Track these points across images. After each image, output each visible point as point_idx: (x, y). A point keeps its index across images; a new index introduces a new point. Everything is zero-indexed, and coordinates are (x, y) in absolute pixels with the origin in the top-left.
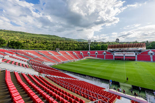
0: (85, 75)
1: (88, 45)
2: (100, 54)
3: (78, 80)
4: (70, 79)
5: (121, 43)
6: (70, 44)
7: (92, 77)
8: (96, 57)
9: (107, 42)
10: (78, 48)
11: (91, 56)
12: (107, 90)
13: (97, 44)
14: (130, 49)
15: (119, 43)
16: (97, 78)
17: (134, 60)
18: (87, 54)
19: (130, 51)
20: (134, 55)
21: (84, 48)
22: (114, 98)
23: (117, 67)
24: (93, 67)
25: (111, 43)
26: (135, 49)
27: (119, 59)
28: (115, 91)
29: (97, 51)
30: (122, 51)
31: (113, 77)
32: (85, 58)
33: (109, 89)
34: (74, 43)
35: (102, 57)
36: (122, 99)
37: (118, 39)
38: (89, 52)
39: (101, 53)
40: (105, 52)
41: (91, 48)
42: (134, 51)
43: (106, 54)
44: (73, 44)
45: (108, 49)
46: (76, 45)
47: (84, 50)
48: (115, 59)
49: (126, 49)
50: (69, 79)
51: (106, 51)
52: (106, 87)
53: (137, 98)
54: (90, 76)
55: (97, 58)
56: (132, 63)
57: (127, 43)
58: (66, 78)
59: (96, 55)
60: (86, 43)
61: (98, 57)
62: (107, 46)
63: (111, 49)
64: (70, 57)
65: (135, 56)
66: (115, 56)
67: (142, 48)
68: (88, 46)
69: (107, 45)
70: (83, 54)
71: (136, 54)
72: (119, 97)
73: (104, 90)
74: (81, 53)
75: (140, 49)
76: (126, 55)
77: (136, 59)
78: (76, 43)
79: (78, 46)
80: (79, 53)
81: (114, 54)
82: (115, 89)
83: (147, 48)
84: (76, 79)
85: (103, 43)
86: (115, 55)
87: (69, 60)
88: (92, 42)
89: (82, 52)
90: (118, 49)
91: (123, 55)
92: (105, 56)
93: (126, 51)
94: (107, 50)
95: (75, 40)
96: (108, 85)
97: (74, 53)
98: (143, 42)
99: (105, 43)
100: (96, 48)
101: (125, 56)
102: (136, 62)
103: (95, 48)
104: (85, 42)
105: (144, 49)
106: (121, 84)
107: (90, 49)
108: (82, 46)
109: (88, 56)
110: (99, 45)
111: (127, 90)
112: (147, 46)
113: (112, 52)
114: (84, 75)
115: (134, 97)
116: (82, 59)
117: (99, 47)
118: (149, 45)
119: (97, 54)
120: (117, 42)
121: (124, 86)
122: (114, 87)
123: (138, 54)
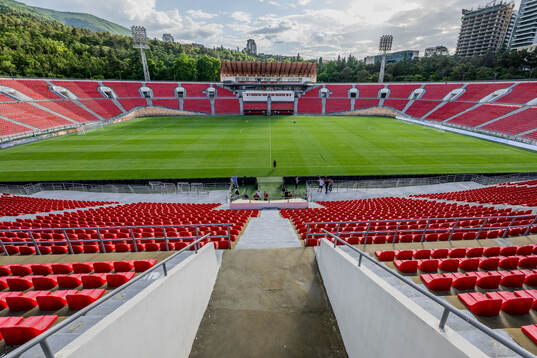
0: (144, 182)
1: (137, 52)
2: (193, 95)
3: (114, 206)
4: (69, 211)
5: (261, 56)
6: (15, 36)
7: (175, 182)
8: (181, 106)
9: (219, 49)
10: (77, 63)
11: (156, 103)
12: (225, 206)
13: (180, 51)
14: (285, 79)
15: (255, 55)
16: (191, 181)
17: (290, 113)
18: (138, 94)
19: (283, 87)
20: (292, 98)
21: (114, 64)
22: (244, 220)
24: (176, 148)
25: (230, 55)
26: (294, 79)
27: (255, 112)
28: (247, 201)
29: (182, 85)
30: (264, 87)
31: (241, 167)
32: (132, 114)
33: (232, 200)
34: (46, 35)
35: (204, 107)
36: (262, 214)
37: (251, 42)
38: (144, 89)
39: (200, 91)
40: (212, 89)
41: (151, 67)
42: (293, 87)
43: (216, 97)
44: (33, 35)
45: (224, 78)
46: (61, 47)
47: (115, 77)
48: (246, 112)
49: (274, 79)
50: (61, 213)
51: (215, 86)
52: (222, 199)
53: (292, 200)
54: (163, 181)
55: (186, 113)
56: (287, 120)
57: (277, 58)
59: (181, 102)
60: (122, 42)
61: (188, 106)
62: (216, 64)
63: (233, 79)
64: (39, 112)
65: (293, 102)
66: (245, 103)
67: (308, 79)
68: (136, 58)
69: (218, 59)
70: (114, 95)
71: (296, 96)
72: (255, 213)
73: (218, 209)
74: (103, 89)
75: (305, 80)
76: (274, 99)
77: (296, 109)
78: (53, 32)
79: (79, 52)
80: (93, 92)
81: (241, 97)
82: (246, 197)
83: (319, 80)
84: (102, 203)
85: (203, 50)
86: (246, 98)
87: (36, 131)
88: (155, 42)
89: (105, 84)
90: (252, 79)
91: (265, 99)
92: (212, 102)
93: (274, 87)
94: (218, 80)
95: (47, 17)
96: (228, 193)
97: (57, 89)
98: (313, 61)
99: (211, 53)
100: (177, 72)
101: (272, 102)
102: (296, 117)
103: (173, 72)
104: (113, 33)
105: (311, 80)
106: (260, 180)
107: (147, 74)
108: (102, 54)
109: (143, 103)
110: (186, 58)
111: (272, 191)
112: (319, 73)
113: (236, 87)
114: (142, 183)
116: (118, 121)
117: (189, 65)
118: (323, 70)
119: (185, 97)
120: (249, 52)
121: (267, 184)
122: (243, 192)
123: (299, 96)
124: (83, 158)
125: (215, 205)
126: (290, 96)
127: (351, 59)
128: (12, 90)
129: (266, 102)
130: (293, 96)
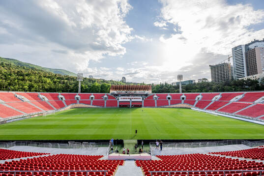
0: (66, 142)
1: (78, 82)
2: (98, 98)
3: (47, 156)
4: (23, 158)
5: (128, 83)
6: (33, 77)
7: (81, 141)
8: (92, 103)
9: (111, 81)
10: (53, 86)
11: (81, 102)
12: (105, 158)
13: (95, 81)
14: (138, 92)
15: (125, 83)
16: (89, 141)
17: (141, 106)
18: (74, 98)
19: (137, 95)
20: (141, 100)
21: (68, 87)
22: (115, 168)
23: (121, 118)
24: (85, 123)
25: (115, 83)
26: (142, 92)
27: (125, 106)
28: (117, 155)
29: (93, 95)
30: (128, 95)
31: (115, 134)
32: (70, 107)
33: (109, 154)
34: (45, 77)
35: (101, 104)
36: (126, 163)
37: (124, 78)
38: (77, 96)
39: (101, 97)
40: (106, 96)
41: (82, 88)
42: (141, 95)
43: (107, 100)
44: (40, 77)
45: (111, 91)
46: (48, 81)
47: (67, 91)
48: (120, 106)
49: (133, 92)
50: (18, 160)
51: (107, 95)
52: (104, 153)
53: (142, 155)
54: (76, 141)
55: (93, 106)
56: (139, 109)
57: (134, 83)
58: (10, 160)
59: (92, 101)
60: (73, 79)
61: (95, 103)
62: (109, 86)
63: (115, 92)
64: (29, 106)
65: (141, 102)
66: (120, 102)
67: (148, 92)
68: (76, 85)
69: (110, 84)
70: (64, 99)
71: (143, 99)
72: (121, 162)
73: (101, 159)
74: (60, 96)
75: (146, 92)
76: (133, 100)
77: (143, 105)
78: (48, 75)
79: (55, 82)
80: (55, 98)
81: (118, 99)
82: (117, 152)
83: (153, 92)
84: (41, 154)
85: (104, 81)
86: (120, 100)
87: (25, 114)
88: (86, 79)
89: (62, 95)
90: (124, 92)
91: (129, 100)
92: (105, 102)
93: (133, 95)
94: (109, 92)
95: (48, 71)
96: (108, 149)
97: (41, 96)
98: (150, 85)
99: (107, 82)
100: (92, 89)
101: (132, 102)
102: (143, 108)
103: (90, 89)
104: (70, 75)
105: (150, 92)
106: (125, 142)
107: (79, 90)
108: (64, 83)
109: (75, 102)
110: (97, 84)
111: (131, 148)
112: (152, 89)
113: (117, 95)
114: (64, 142)
115: (138, 155)
116: (62, 110)
117: (98, 87)
118: (154, 88)
119: (94, 99)
120: (123, 82)
121: (129, 144)
122: (116, 148)
123: (144, 99)
124: (41, 128)
125: (100, 157)
126: (140, 99)
127: (166, 84)
128: (23, 97)
129: (129, 102)
130: (141, 99)
